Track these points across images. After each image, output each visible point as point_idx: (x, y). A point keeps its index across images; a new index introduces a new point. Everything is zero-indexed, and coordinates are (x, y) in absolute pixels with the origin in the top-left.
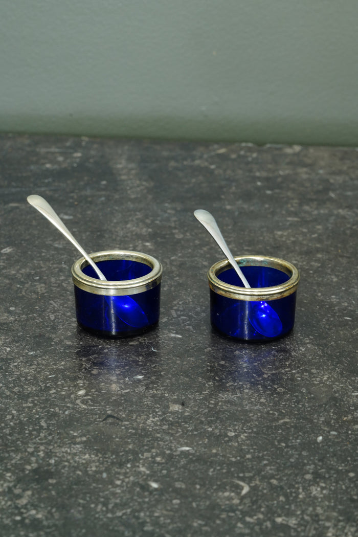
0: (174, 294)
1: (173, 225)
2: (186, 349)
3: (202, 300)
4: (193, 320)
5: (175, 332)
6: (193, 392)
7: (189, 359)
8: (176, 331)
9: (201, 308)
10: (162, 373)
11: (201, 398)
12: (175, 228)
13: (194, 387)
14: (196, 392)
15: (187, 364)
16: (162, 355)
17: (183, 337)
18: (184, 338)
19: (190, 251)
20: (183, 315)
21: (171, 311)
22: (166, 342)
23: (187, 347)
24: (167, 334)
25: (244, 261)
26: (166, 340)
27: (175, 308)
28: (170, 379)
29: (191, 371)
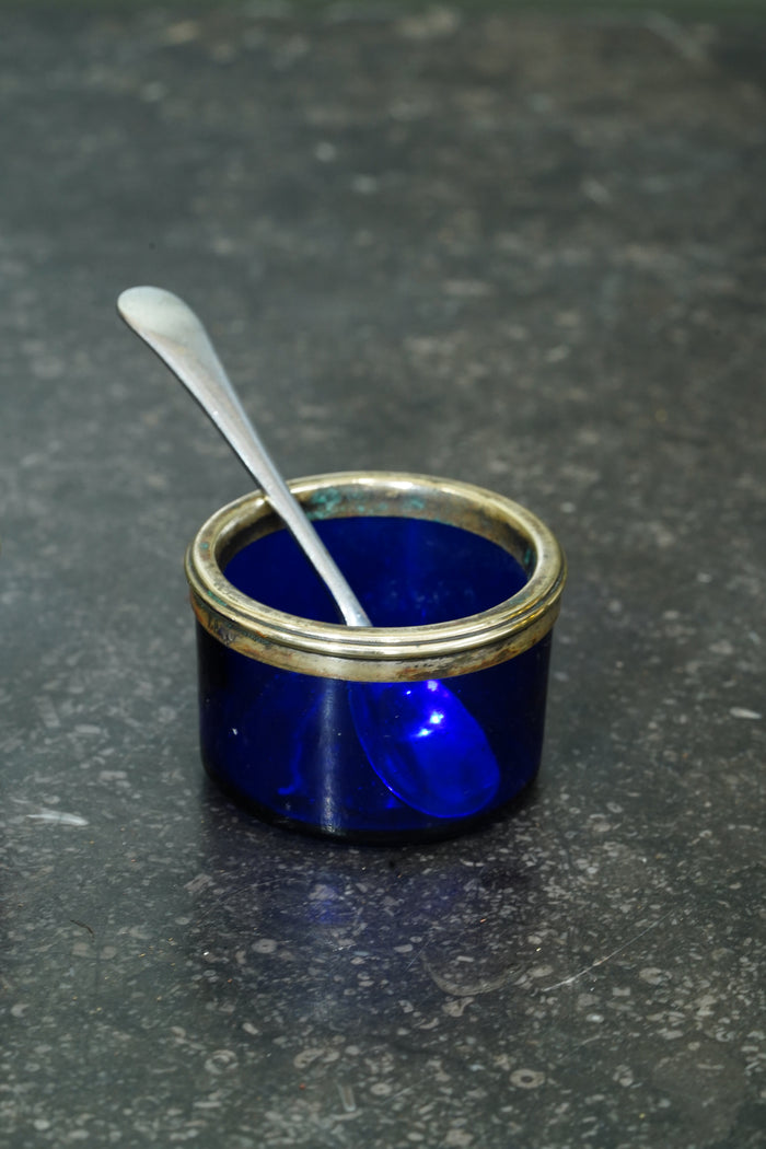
0: (41, 620)
1: (21, 321)
2: (106, 882)
3: (156, 643)
4: (127, 740)
5: (56, 799)
6: (154, 1107)
7: (122, 931)
8: (61, 794)
9: (157, 684)
10: (17, 1010)
11: (193, 1133)
12: (31, 335)
13: (158, 1079)
14: (169, 1102)
15: (116, 959)
16: (11, 914)
17: (92, 823)
18: (97, 828)
19: (93, 427)
20: (84, 719)
21: (38, 700)
22: (22, 849)
23: (110, 872)
24: (27, 810)
25: (329, 498)
26: (22, 843)
27: (51, 686)
28: (54, 1041)
29: (135, 995)
